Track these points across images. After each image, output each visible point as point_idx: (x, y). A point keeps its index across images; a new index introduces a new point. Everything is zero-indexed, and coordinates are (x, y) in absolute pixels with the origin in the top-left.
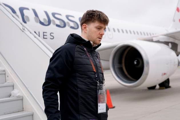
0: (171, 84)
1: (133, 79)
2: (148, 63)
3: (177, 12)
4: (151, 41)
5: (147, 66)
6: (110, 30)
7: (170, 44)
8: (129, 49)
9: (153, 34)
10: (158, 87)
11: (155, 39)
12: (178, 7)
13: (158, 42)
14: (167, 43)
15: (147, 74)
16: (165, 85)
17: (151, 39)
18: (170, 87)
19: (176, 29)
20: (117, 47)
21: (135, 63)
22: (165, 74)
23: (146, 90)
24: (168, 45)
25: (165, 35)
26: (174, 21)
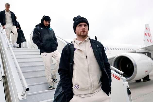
0: (150, 78)
1: (127, 76)
2: (136, 65)
3: (145, 36)
4: (135, 52)
5: (135, 67)
6: (109, 49)
7: (146, 54)
8: (123, 58)
9: (134, 49)
10: (142, 80)
11: (137, 51)
12: (145, 33)
13: (139, 53)
14: (144, 53)
15: (136, 72)
16: (147, 79)
17: (135, 51)
18: (150, 80)
19: (146, 45)
20: (116, 57)
21: (128, 66)
22: (147, 71)
23: (135, 83)
24: (145, 54)
25: (142, 49)
26: (144, 41)
